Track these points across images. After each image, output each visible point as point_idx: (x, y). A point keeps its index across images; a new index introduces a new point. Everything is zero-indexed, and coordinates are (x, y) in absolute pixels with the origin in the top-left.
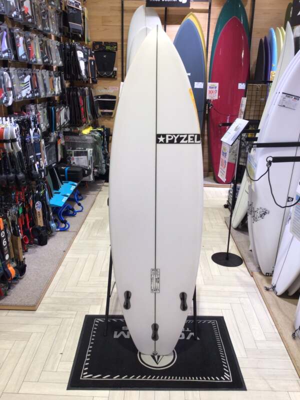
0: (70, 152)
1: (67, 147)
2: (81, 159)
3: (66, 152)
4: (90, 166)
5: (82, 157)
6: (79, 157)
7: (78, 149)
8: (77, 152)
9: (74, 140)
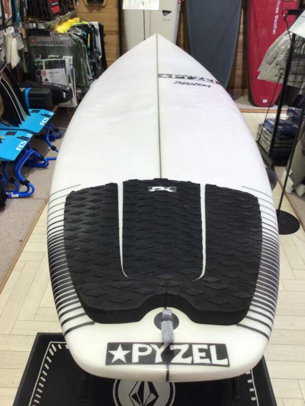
0: (39, 62)
1: (34, 55)
2: (57, 72)
3: (34, 63)
4: (71, 85)
5: (57, 70)
6: (54, 70)
7: (51, 58)
8: (50, 61)
9: (44, 43)
